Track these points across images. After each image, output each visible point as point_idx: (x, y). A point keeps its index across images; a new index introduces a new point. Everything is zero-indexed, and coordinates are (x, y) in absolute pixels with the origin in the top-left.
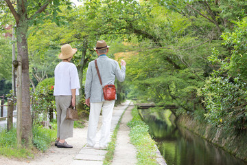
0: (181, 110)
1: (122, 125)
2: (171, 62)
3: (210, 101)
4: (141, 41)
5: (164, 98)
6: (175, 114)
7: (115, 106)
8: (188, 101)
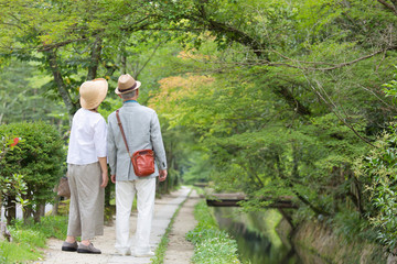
0: (303, 212)
1: (175, 238)
2: (289, 98)
3: (385, 187)
4: (223, 47)
5: (267, 182)
6: (290, 220)
7: (157, 197)
8: (322, 191)
